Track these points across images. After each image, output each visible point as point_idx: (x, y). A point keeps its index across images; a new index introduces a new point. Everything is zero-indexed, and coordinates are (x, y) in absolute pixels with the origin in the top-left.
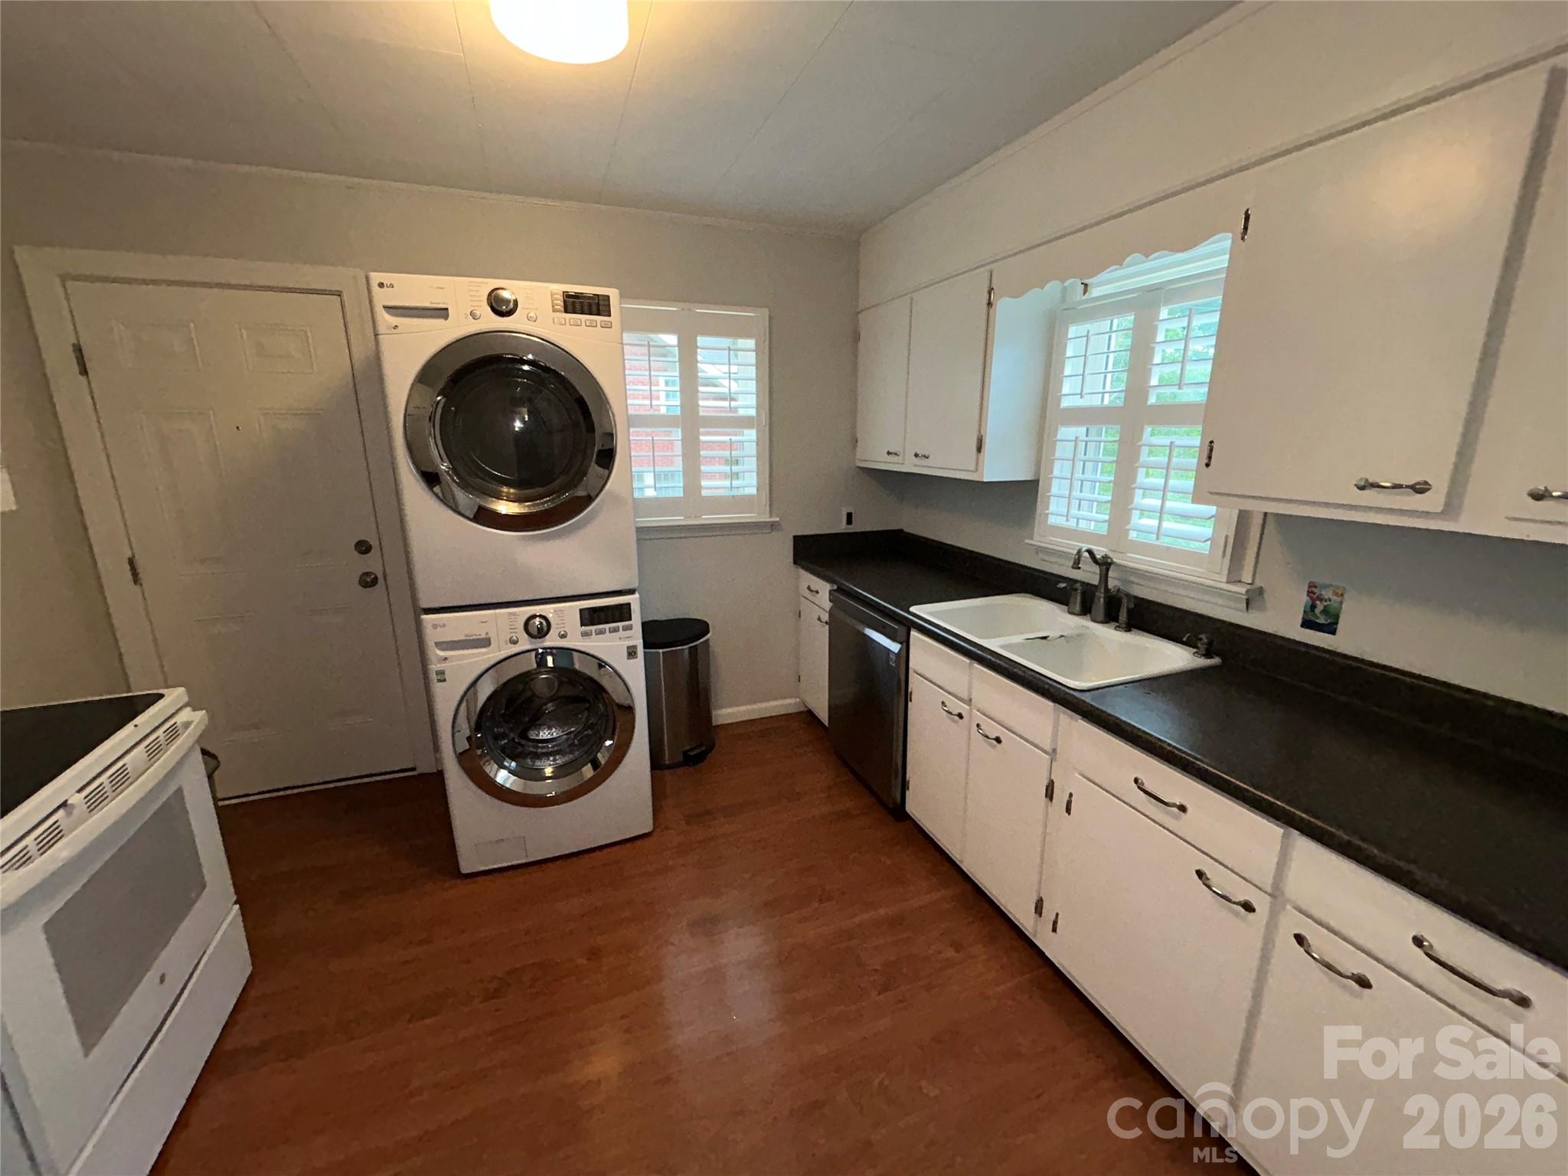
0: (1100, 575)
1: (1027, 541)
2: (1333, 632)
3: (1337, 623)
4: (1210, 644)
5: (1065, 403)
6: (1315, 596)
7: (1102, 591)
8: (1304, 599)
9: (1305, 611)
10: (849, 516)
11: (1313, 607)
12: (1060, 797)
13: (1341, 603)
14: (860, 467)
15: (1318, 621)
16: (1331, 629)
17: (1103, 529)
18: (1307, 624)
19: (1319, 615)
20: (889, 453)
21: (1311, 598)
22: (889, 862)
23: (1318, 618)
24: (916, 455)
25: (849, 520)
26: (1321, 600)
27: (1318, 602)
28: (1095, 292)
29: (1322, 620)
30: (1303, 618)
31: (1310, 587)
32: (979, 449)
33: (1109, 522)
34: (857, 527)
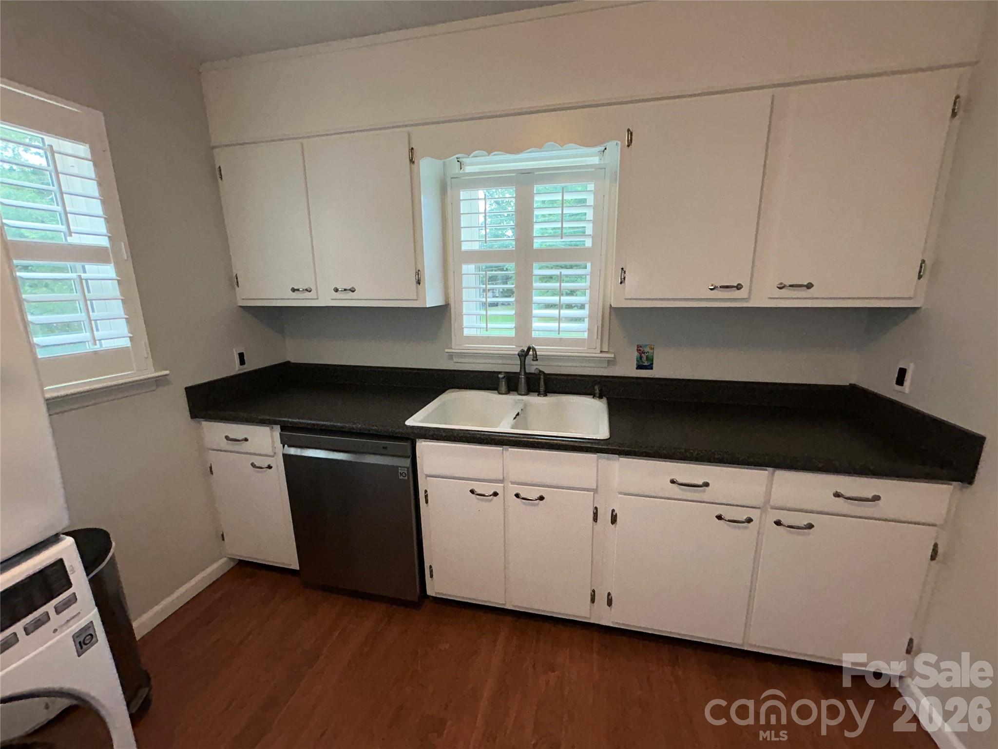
0: (521, 365)
1: (447, 350)
2: (652, 368)
3: (652, 364)
4: (601, 391)
5: (465, 247)
6: (641, 352)
7: (523, 374)
8: (636, 354)
9: (637, 360)
10: (241, 356)
11: (641, 358)
12: (605, 516)
13: (653, 353)
14: (240, 306)
15: (644, 364)
16: (650, 367)
17: (512, 334)
18: (640, 367)
19: (644, 361)
20: (294, 290)
21: (640, 353)
22: (447, 646)
23: (644, 363)
24: (336, 290)
25: (242, 362)
26: (644, 353)
27: (643, 355)
28: (468, 169)
29: (646, 364)
30: (637, 364)
31: (638, 347)
32: (419, 282)
33: (516, 328)
34: (249, 367)
